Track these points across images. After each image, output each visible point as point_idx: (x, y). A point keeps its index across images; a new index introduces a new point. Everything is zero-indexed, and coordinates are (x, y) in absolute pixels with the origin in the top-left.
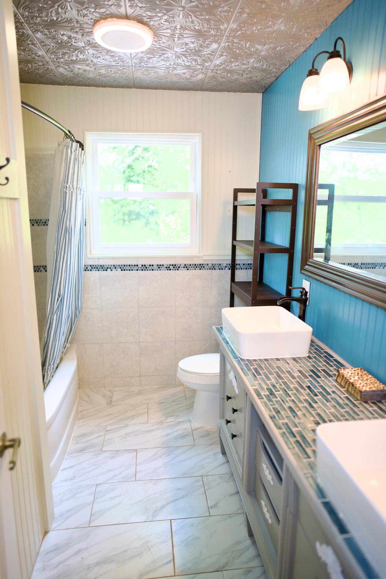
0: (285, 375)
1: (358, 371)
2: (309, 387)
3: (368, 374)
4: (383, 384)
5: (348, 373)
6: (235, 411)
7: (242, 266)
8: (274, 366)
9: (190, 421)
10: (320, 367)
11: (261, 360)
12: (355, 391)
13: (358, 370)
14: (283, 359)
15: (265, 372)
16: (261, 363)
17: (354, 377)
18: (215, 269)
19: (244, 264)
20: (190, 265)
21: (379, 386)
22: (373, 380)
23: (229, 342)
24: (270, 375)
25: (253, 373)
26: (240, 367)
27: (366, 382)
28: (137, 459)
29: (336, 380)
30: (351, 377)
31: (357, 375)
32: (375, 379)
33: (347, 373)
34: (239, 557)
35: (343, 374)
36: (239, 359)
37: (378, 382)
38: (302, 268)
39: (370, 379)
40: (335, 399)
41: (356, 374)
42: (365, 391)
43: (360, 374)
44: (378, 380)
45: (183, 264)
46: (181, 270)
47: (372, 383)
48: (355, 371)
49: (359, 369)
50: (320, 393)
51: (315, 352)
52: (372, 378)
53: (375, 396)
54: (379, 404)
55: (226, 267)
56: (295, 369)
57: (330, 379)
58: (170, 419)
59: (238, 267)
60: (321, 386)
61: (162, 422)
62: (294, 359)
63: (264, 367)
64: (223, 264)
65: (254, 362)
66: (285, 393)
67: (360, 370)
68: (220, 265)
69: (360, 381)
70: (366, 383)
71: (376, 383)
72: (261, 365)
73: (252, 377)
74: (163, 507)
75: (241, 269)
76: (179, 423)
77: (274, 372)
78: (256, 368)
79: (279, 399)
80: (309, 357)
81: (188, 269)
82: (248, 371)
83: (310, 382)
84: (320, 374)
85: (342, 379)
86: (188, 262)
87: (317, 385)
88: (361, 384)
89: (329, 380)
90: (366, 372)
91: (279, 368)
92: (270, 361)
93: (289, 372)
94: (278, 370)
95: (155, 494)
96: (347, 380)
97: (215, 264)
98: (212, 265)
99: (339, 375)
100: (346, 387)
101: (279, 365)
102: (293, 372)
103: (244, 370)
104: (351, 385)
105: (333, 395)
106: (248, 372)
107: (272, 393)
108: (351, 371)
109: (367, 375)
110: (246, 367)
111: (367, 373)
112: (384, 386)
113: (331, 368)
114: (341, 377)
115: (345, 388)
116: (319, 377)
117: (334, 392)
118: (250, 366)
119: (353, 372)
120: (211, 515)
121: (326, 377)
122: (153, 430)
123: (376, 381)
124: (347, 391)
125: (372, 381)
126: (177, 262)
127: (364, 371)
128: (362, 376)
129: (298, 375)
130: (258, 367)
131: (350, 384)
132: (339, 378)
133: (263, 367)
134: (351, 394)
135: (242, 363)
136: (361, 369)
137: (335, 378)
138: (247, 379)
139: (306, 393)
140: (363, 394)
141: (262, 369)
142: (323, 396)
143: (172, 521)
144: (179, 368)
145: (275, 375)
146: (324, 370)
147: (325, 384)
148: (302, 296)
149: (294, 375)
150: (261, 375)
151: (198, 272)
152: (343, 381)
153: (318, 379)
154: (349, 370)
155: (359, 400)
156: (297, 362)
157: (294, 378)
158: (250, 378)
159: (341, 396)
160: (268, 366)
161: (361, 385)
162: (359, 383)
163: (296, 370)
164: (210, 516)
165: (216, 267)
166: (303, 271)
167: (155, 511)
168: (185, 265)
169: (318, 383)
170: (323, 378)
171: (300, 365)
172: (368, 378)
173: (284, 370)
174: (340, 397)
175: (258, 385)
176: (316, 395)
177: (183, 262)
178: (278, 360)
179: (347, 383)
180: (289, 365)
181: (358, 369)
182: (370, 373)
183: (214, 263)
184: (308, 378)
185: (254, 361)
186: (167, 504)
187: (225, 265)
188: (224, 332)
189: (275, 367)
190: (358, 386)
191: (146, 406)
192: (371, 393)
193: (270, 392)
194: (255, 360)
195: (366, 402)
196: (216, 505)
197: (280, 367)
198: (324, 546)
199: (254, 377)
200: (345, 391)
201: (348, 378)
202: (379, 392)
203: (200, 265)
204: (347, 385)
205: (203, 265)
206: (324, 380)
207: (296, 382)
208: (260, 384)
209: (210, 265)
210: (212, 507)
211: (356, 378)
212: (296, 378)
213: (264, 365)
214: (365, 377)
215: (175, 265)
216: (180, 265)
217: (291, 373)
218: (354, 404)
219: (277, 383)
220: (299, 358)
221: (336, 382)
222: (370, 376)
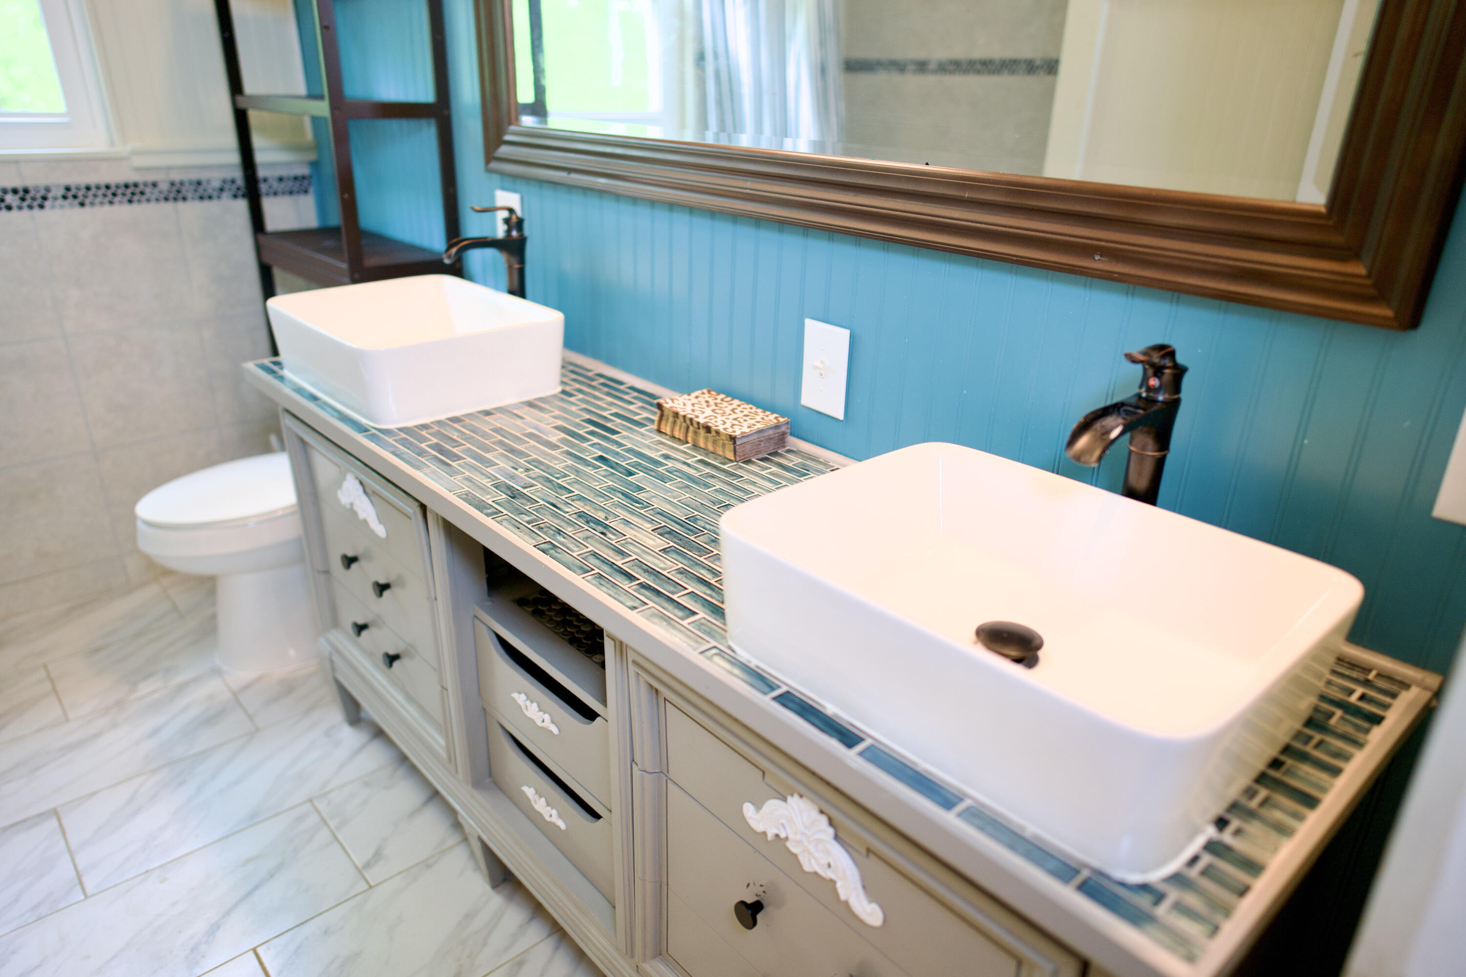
0: (527, 445)
1: (704, 398)
2: (601, 459)
3: (729, 399)
4: (773, 412)
5: (685, 405)
6: (382, 588)
7: (275, 185)
8: (487, 430)
9: (217, 672)
10: (605, 410)
11: (439, 423)
12: (715, 442)
13: (703, 396)
14: (501, 410)
15: (469, 449)
16: (445, 430)
17: (703, 413)
18: (184, 199)
19: (281, 179)
20: (88, 188)
21: (766, 418)
22: (747, 408)
23: (319, 394)
24: (486, 453)
25: (436, 457)
26: (387, 451)
27: (734, 416)
28: (68, 835)
29: (659, 431)
30: (696, 413)
31: (708, 406)
32: (750, 406)
33: (681, 406)
34: (485, 945)
35: (674, 409)
36: (374, 431)
37: (759, 411)
38: (490, 156)
39: (740, 409)
40: (678, 471)
41: (704, 405)
42: (744, 436)
43: (712, 402)
44: (758, 407)
45: (57, 186)
46: (53, 207)
47: (747, 416)
48: (697, 397)
49: (705, 391)
50: (637, 465)
51: (574, 380)
52: (743, 406)
53: (762, 444)
54: (776, 459)
55: (222, 190)
56: (544, 426)
57: (642, 430)
58: (145, 688)
59: (263, 187)
60: (630, 450)
61: (120, 704)
62: (531, 404)
63: (458, 437)
64: (209, 181)
65: (422, 431)
66: (548, 484)
67: (707, 395)
68: (199, 183)
69: (720, 417)
70: (735, 419)
71: (756, 414)
72: (447, 436)
73: (438, 467)
74: (214, 929)
75: (275, 194)
76: (181, 688)
77: (494, 443)
78: (437, 444)
79: (542, 502)
80: (564, 392)
81: (82, 204)
82: (419, 456)
83: (598, 446)
84: (613, 425)
85: (674, 423)
86: (77, 179)
87: (618, 450)
88: (725, 423)
89: (642, 435)
90: (722, 396)
91: (503, 433)
92: (468, 421)
93: (531, 436)
94: (500, 438)
95: (174, 904)
96: (688, 422)
97: (182, 183)
98: (173, 184)
99: (661, 416)
100: (689, 439)
101: (499, 425)
102: (542, 432)
103: (404, 456)
104: (702, 432)
105: (670, 464)
106: (420, 458)
107: (514, 494)
108: (689, 400)
109: (727, 402)
110: (408, 448)
111: (726, 397)
112: (775, 415)
113: (631, 407)
114: (671, 419)
115: (687, 442)
116: (614, 432)
117: (666, 457)
118: (419, 444)
119: (695, 401)
120: (372, 884)
121: (631, 429)
122: (98, 735)
123: (754, 409)
124: (696, 447)
125: (746, 412)
126: (33, 179)
127: (718, 394)
128: (719, 405)
129: (559, 437)
130: (440, 440)
131: (699, 428)
132: (663, 422)
133: (455, 437)
134: (707, 452)
135: (390, 440)
136: (709, 392)
137: (655, 427)
138: (426, 474)
139: (603, 473)
140: (738, 442)
141: (455, 444)
142: (646, 470)
143: (260, 951)
144: (140, 525)
145: (501, 451)
146: (616, 415)
147: (635, 443)
148: (509, 231)
149: (550, 439)
150: (460, 458)
151: (122, 211)
152: (677, 428)
153: (614, 437)
154: (685, 399)
155: (731, 461)
156: (541, 409)
157: (554, 447)
158: (434, 472)
159: (689, 461)
160: (467, 432)
161: (728, 425)
162: (719, 423)
163: (548, 427)
164: (371, 887)
165: (188, 191)
166: (494, 165)
167: (193, 950)
168: (68, 189)
169: (620, 445)
170: (624, 433)
171: (552, 414)
172: (734, 406)
173: (518, 434)
174: (685, 463)
175: (466, 482)
176: (631, 474)
177: (59, 179)
178: (488, 413)
179: (691, 428)
180: (524, 420)
181: (703, 393)
182: (732, 394)
183: (176, 177)
184: (588, 440)
185: (421, 428)
186: (228, 913)
187: (216, 184)
188: (286, 373)
189: (491, 432)
190: (721, 428)
191: (42, 673)
192: (756, 436)
193: (509, 493)
194: (424, 427)
195: (748, 462)
196: (378, 856)
197: (501, 429)
198: (773, 805)
199: (444, 467)
200: (688, 448)
201: (689, 416)
202: (771, 432)
203: (127, 186)
204: (690, 434)
205: (136, 185)
206: (630, 435)
207: (565, 455)
208: (469, 479)
209: (164, 186)
210: (368, 865)
211: (708, 412)
212: (558, 447)
213: (456, 434)
214: (726, 407)
215: (26, 191)
216: (48, 190)
217: (540, 437)
218: (724, 471)
219: (516, 467)
220: (541, 399)
221: (659, 434)
222: (736, 402)
